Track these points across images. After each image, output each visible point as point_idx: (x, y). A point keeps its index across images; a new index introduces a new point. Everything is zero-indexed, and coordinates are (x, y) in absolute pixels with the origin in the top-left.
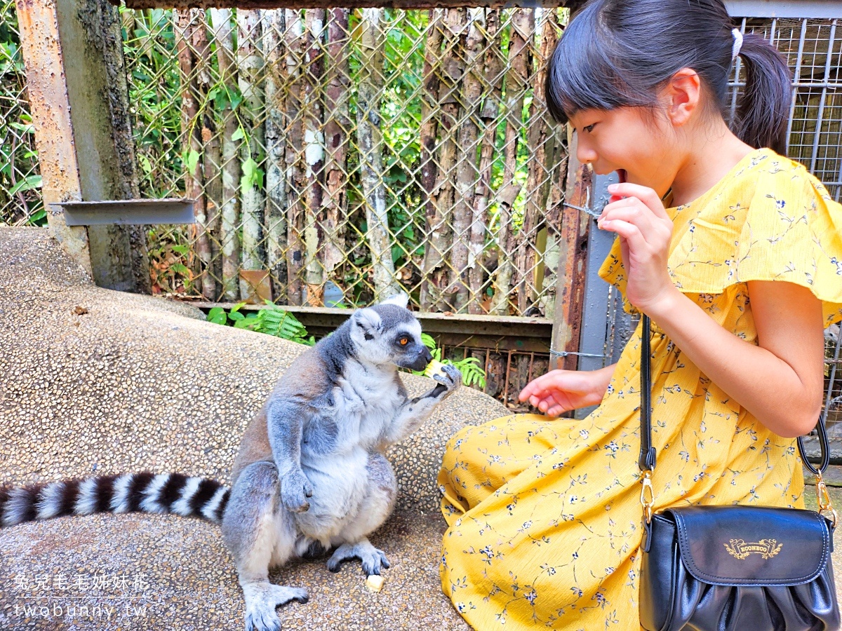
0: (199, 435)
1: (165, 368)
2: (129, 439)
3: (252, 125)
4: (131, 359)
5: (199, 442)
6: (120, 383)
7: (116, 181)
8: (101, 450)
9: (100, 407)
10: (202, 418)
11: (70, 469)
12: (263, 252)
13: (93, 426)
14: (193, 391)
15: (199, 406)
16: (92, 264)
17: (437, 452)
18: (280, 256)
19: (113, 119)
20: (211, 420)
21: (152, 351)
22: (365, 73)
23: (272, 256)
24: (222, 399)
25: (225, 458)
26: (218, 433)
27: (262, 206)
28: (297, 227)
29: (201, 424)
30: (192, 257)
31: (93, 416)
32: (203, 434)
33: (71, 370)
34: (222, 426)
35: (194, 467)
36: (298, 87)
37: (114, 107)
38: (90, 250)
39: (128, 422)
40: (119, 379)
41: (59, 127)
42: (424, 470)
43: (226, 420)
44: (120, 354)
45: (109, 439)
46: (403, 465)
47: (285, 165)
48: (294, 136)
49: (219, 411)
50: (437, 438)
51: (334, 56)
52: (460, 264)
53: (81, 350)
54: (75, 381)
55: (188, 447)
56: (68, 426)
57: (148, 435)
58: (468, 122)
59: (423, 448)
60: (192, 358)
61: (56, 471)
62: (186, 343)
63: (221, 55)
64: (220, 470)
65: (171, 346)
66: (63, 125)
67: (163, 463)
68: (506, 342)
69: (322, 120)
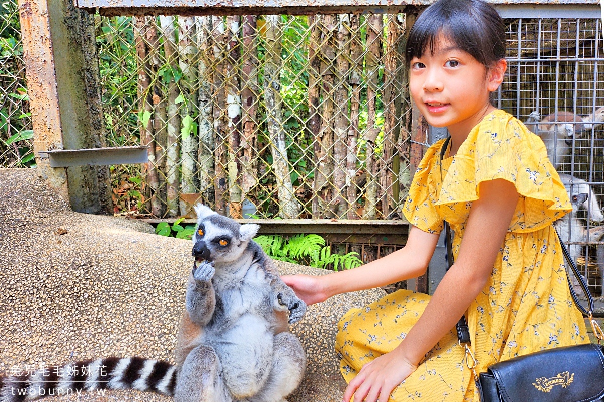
0: (154, 324)
1: (127, 273)
2: (99, 330)
3: (189, 92)
4: (101, 267)
5: (154, 330)
6: (93, 286)
7: (89, 134)
8: (77, 340)
9: (76, 306)
10: (156, 310)
11: (52, 357)
12: (197, 180)
13: (70, 321)
14: (149, 289)
15: (154, 301)
16: (69, 195)
17: (334, 327)
18: (209, 183)
19: (88, 90)
20: (162, 312)
21: (117, 260)
22: (269, 56)
23: (204, 183)
24: (171, 295)
25: (174, 341)
26: (168, 322)
27: (196, 148)
28: (222, 162)
29: (155, 315)
30: (144, 186)
31: (71, 313)
32: (156, 323)
33: (54, 278)
34: (171, 316)
35: (150, 349)
36: (222, 66)
37: (88, 82)
38: (68, 185)
39: (98, 317)
40: (91, 283)
41: (48, 97)
42: (325, 342)
43: (174, 311)
44: (93, 264)
45: (83, 331)
46: (309, 339)
47: (213, 120)
48: (219, 99)
49: (169, 304)
50: (333, 316)
51: (247, 46)
52: (340, 184)
53: (63, 263)
54: (57, 287)
55: (145, 334)
56: (51, 323)
57: (114, 327)
58: (341, 87)
59: (324, 324)
60: (148, 264)
61: (41, 359)
62: (143, 252)
63: (167, 45)
64: (170, 351)
65: (132, 256)
66: (51, 96)
67: (126, 348)
68: (376, 238)
69: (239, 88)
